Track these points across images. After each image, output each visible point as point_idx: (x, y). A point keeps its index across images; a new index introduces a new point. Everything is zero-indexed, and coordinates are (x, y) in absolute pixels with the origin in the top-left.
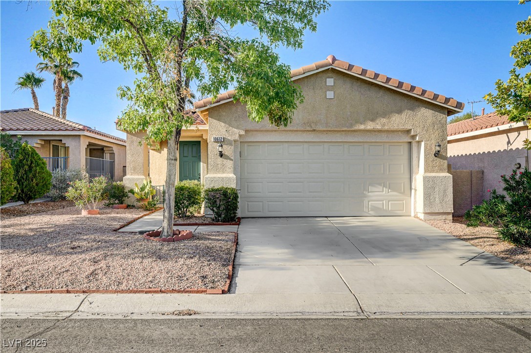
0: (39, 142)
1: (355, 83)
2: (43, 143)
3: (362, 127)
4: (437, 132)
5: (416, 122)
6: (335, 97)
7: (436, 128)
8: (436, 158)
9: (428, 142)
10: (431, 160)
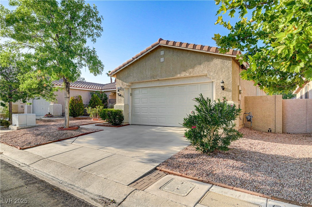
0: (111, 93)
1: (175, 51)
2: (113, 94)
3: (179, 76)
4: (224, 74)
5: (210, 69)
6: (165, 61)
7: (223, 71)
8: (223, 91)
9: (218, 81)
10: (220, 92)
